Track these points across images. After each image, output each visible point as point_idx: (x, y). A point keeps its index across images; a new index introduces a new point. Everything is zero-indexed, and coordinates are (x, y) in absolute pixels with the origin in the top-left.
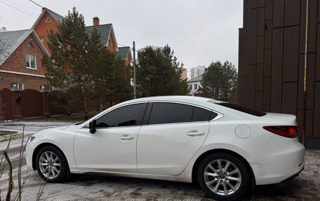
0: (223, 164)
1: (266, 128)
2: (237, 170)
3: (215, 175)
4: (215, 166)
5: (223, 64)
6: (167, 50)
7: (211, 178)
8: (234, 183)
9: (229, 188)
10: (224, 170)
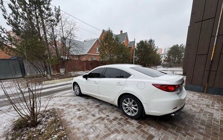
0: (131, 100)
1: (154, 85)
2: (136, 105)
3: (127, 105)
4: (127, 101)
5: (179, 45)
6: (151, 41)
7: (126, 106)
8: (135, 111)
9: (133, 113)
10: (131, 103)
